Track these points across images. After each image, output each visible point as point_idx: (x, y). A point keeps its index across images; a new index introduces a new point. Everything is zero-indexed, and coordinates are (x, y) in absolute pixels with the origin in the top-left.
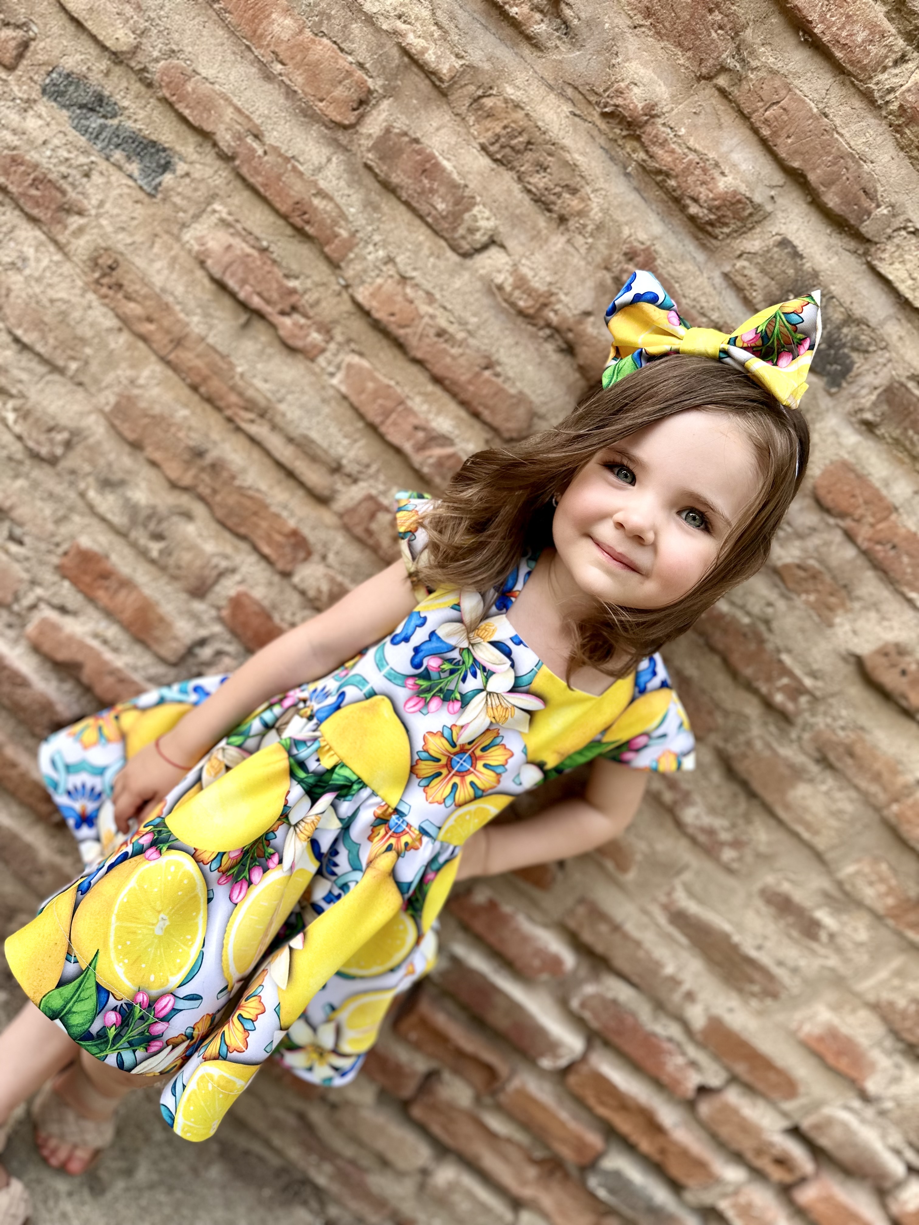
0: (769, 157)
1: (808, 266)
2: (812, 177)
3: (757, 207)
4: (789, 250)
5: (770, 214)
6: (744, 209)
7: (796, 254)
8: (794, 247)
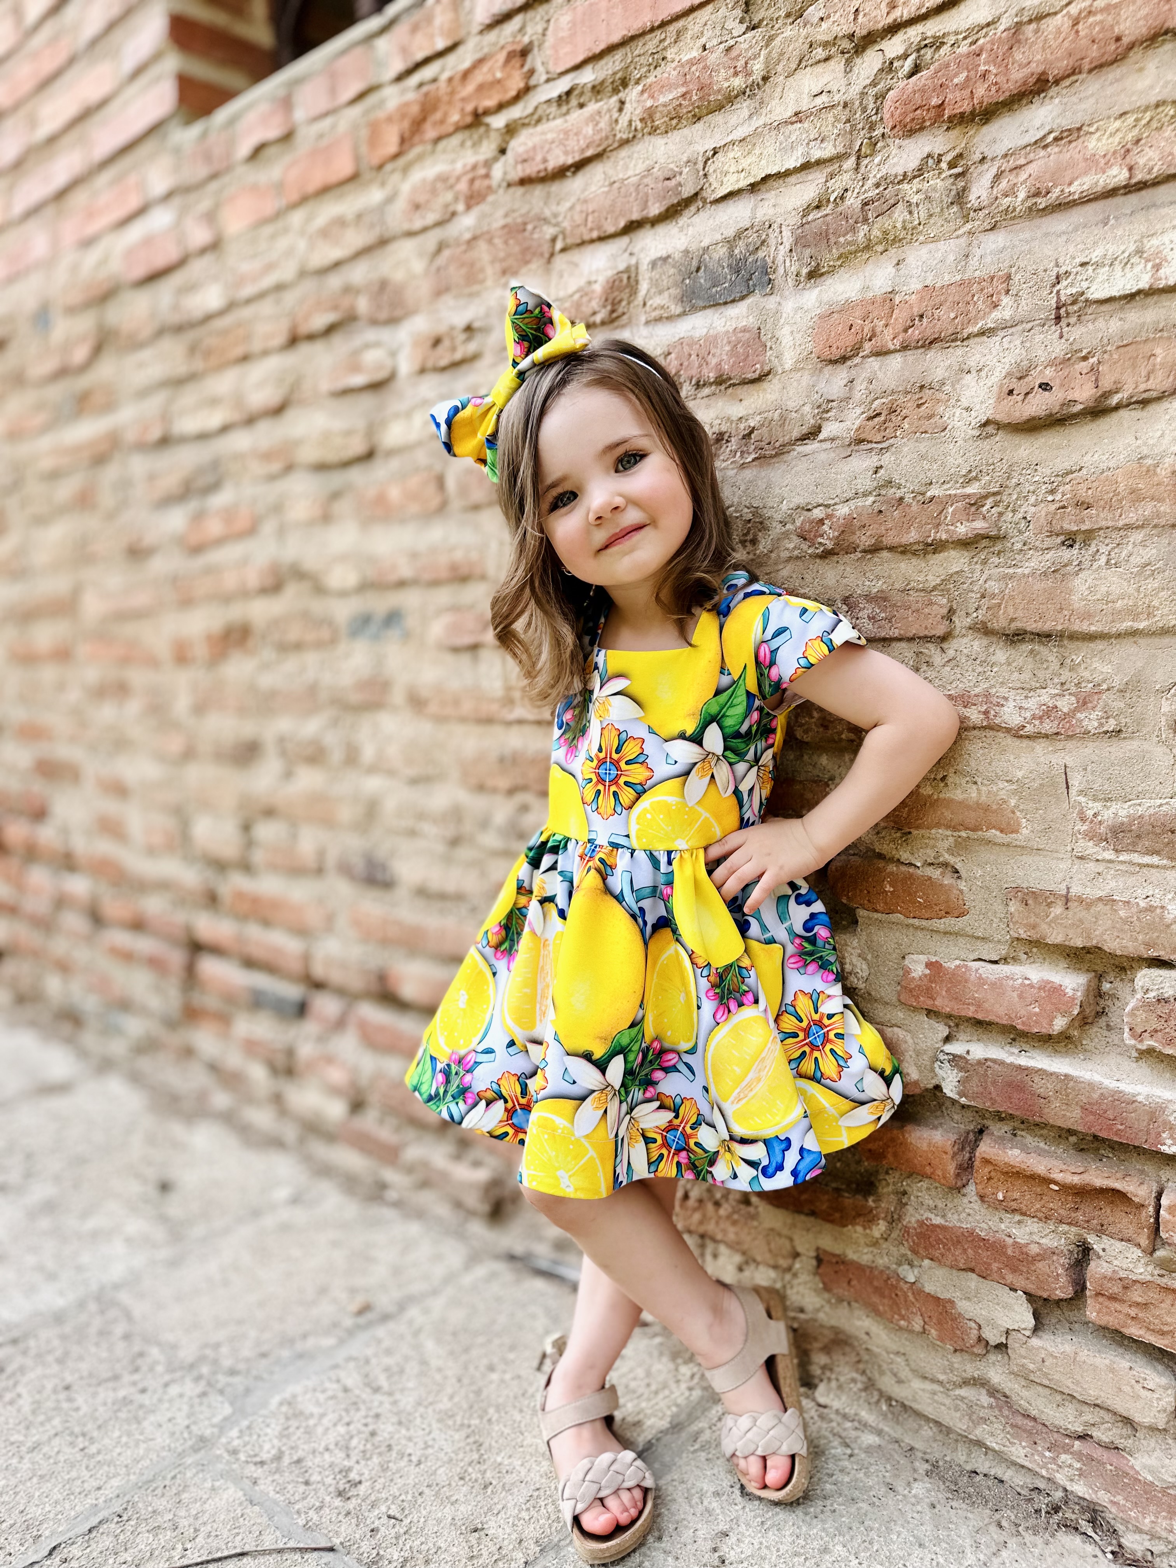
0: (611, 241)
1: (677, 256)
2: (635, 216)
3: (627, 270)
4: (659, 263)
5: (637, 263)
6: (621, 281)
7: (665, 259)
8: (660, 258)
